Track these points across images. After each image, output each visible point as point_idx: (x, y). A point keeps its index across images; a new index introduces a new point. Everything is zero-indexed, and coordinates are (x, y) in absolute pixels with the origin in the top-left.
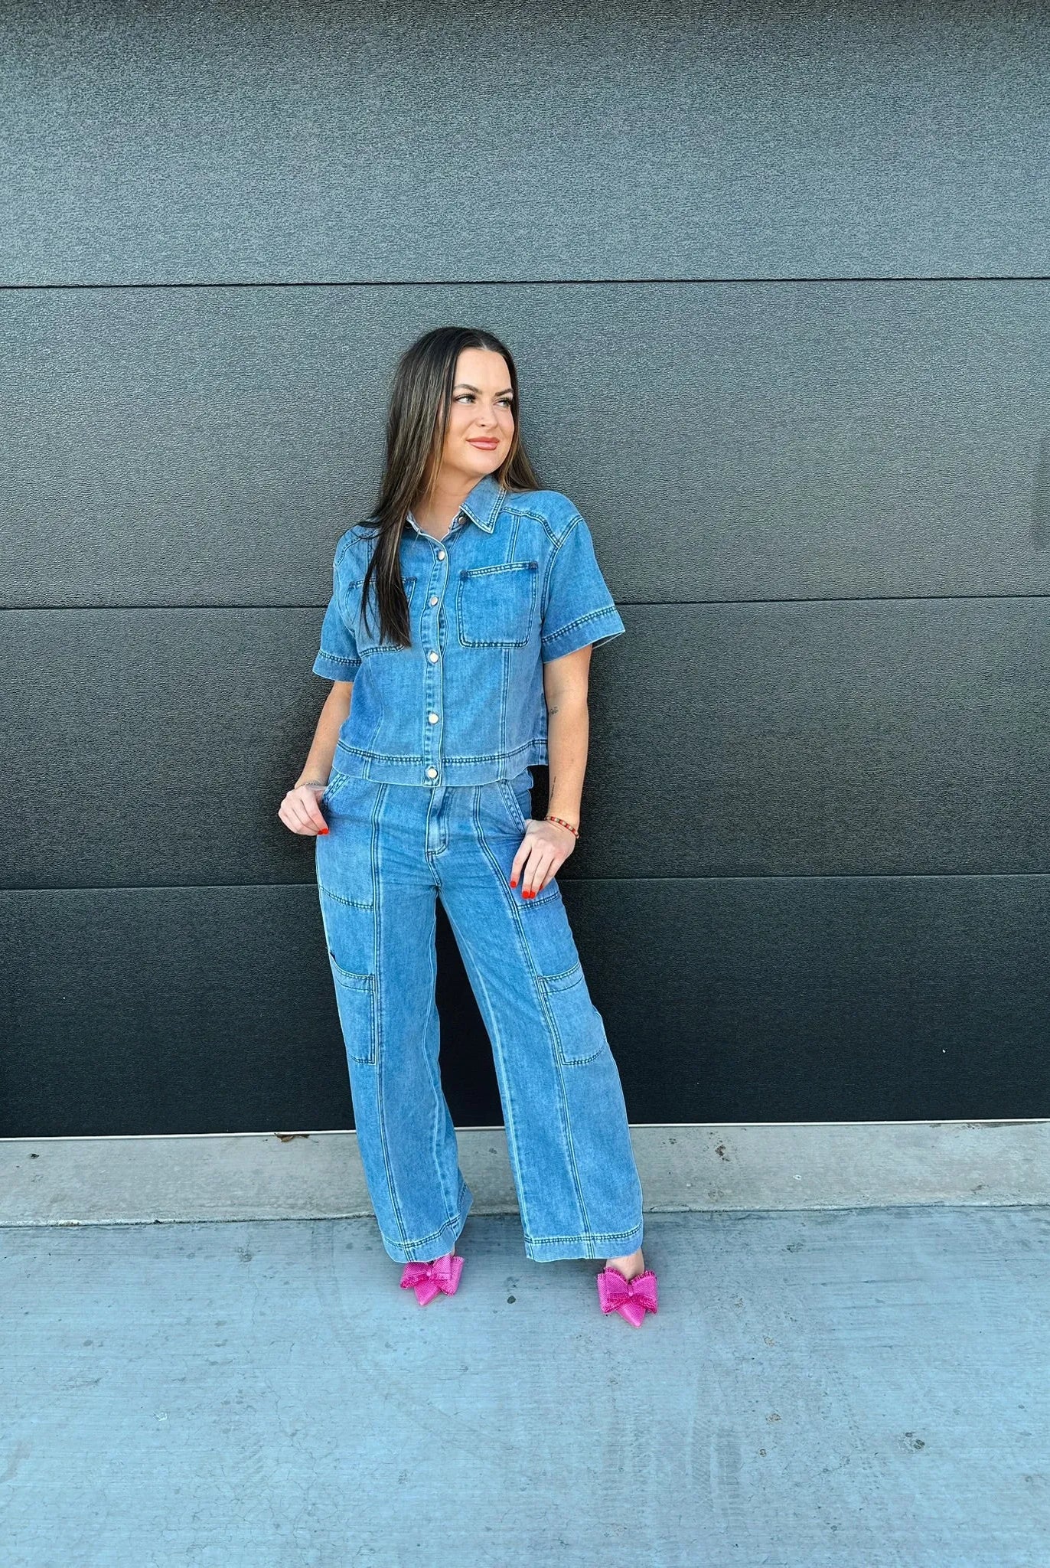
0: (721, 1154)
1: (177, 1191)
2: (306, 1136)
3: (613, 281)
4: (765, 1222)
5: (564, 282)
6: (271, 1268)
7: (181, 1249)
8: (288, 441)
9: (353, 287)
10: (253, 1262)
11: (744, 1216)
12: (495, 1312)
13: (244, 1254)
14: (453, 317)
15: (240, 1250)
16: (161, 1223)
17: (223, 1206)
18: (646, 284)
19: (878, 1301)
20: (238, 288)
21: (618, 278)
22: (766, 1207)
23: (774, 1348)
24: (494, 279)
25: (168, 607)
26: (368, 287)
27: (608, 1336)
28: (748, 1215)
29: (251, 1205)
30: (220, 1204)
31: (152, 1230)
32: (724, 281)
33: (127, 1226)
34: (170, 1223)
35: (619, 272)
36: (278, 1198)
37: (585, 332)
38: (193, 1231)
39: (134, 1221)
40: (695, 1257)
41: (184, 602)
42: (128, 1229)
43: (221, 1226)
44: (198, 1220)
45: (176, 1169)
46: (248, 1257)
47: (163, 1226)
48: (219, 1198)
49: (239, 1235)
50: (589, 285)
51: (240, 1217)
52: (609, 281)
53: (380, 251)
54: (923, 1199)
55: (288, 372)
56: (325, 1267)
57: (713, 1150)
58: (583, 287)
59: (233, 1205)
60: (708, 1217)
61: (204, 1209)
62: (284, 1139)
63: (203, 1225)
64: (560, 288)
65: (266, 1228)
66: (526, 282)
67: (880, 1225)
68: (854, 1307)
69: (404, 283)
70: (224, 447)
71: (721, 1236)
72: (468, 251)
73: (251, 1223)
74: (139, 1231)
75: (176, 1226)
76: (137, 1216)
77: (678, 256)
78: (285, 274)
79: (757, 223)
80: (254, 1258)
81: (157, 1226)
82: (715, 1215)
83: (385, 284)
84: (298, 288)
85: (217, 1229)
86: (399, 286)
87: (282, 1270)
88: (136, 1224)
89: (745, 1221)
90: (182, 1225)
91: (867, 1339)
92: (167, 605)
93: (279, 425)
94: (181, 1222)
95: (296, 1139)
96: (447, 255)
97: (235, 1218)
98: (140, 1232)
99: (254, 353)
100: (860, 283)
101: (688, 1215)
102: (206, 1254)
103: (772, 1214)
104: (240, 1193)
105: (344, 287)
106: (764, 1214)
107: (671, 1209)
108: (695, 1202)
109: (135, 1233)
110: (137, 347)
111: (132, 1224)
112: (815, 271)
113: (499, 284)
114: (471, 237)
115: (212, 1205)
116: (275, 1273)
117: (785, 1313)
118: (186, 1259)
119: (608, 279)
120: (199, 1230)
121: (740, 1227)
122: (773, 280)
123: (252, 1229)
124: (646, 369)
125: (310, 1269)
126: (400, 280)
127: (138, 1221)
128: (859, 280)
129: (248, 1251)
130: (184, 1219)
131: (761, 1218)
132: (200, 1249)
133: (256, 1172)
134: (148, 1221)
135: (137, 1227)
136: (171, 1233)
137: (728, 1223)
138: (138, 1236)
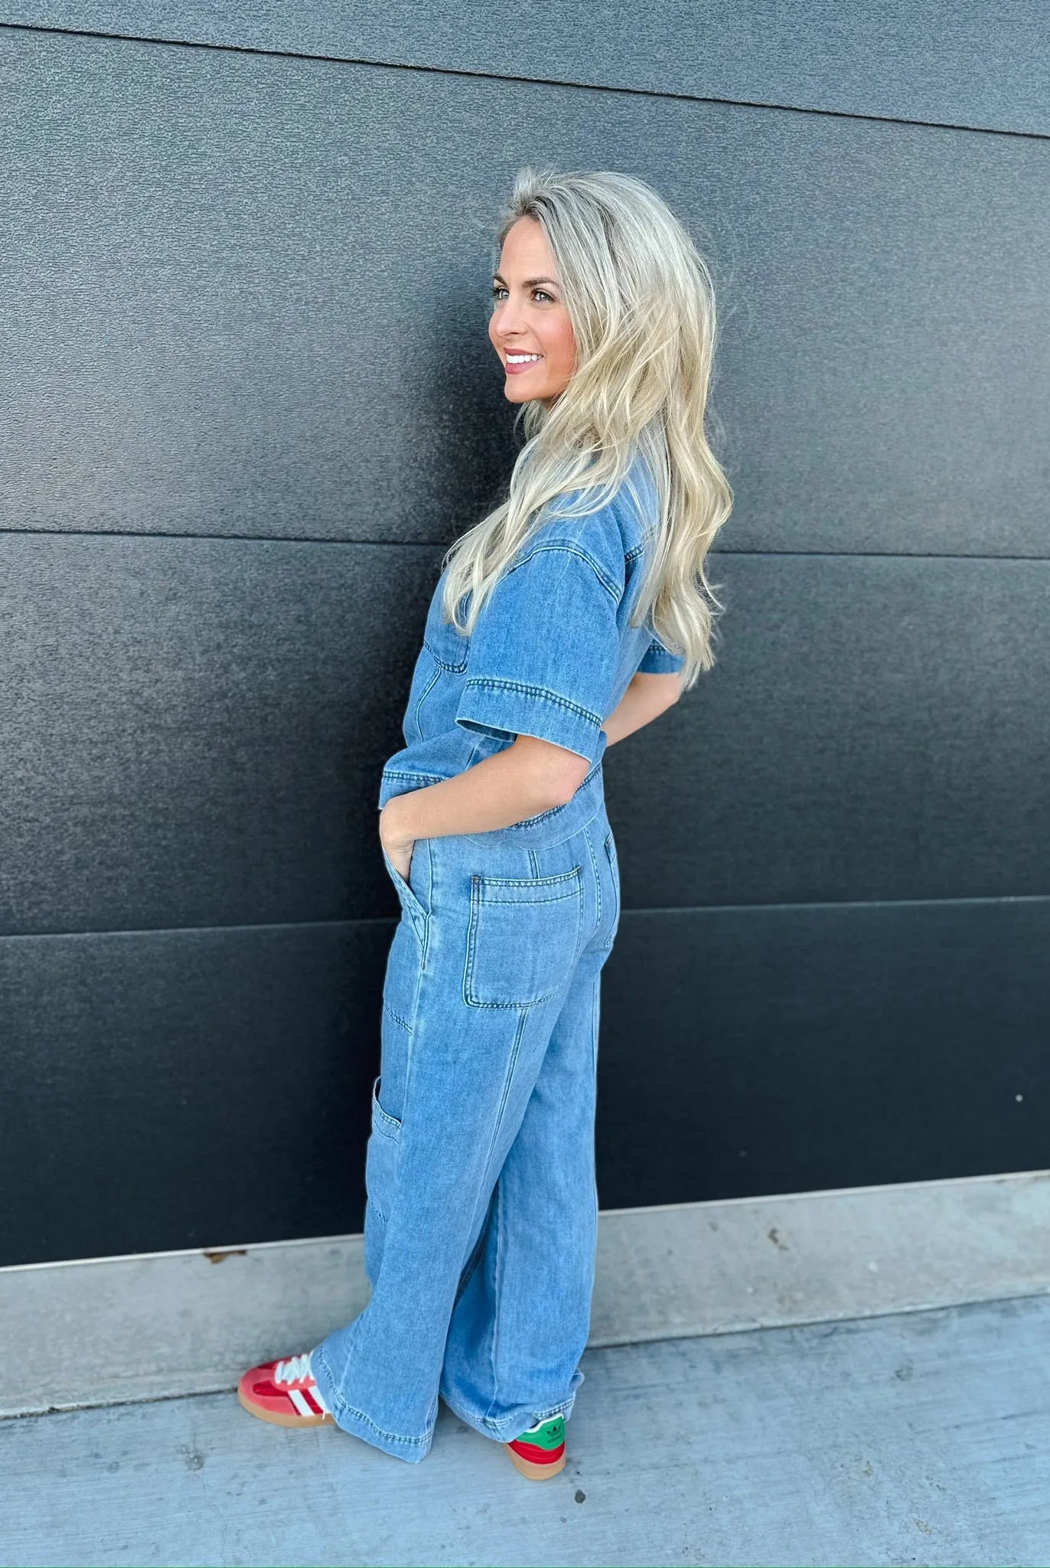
0: (776, 1241)
1: (75, 1355)
2: (243, 1252)
3: (725, 102)
4: (857, 1336)
5: (657, 95)
6: (235, 1476)
7: (97, 1456)
8: (251, 293)
9: (358, 67)
10: (206, 1469)
11: (828, 1331)
12: (564, 1520)
13: (192, 1456)
14: (501, 129)
15: (184, 1449)
16: (58, 1411)
17: (147, 1374)
18: (766, 111)
19: (1028, 1447)
20: (182, 49)
21: (732, 97)
22: (851, 1314)
23: (934, 1538)
24: (561, 79)
25: (60, 532)
26: (382, 71)
27: (721, 1543)
28: (833, 1328)
29: (188, 1370)
30: (141, 1372)
31: (46, 1425)
32: (866, 118)
33: (9, 1423)
34: (73, 1409)
35: (732, 87)
36: (221, 1354)
37: (681, 170)
38: (109, 1421)
39: (17, 1411)
40: (792, 1400)
41: (84, 527)
42: (10, 1427)
43: (150, 1409)
44: (112, 1401)
45: (68, 1317)
46: (199, 1460)
47: (64, 1416)
48: (139, 1362)
49: (177, 1421)
50: (692, 103)
51: (174, 1391)
52: (719, 101)
53: (401, 17)
54: (1023, 1286)
55: (256, 188)
56: (312, 1468)
57: (764, 1235)
58: (684, 105)
59: (159, 1371)
60: (786, 1335)
61: (119, 1382)
62: (215, 1258)
63: (122, 1410)
64: (653, 103)
65: (215, 1408)
66: (606, 89)
67: (989, 1330)
68: (1004, 1460)
69: (434, 70)
70: (154, 296)
71: (811, 1364)
72: (529, 32)
73: (191, 1400)
74: (28, 1430)
75: (82, 1415)
76: (20, 1402)
77: (811, 75)
78: (259, 35)
79: (915, 42)
80: (208, 1461)
81: (53, 1417)
82: (796, 1332)
83: (406, 67)
84: (275, 59)
85: (144, 1416)
86: (426, 73)
87: (251, 1479)
88: (23, 1416)
89: (835, 1338)
90: (91, 1412)
91: (1036, 1509)
92: (57, 528)
93: (238, 267)
94: (89, 1408)
95: (231, 1259)
96: (498, 34)
97: (166, 1393)
98: (30, 1431)
99: (204, 154)
100: (1031, 141)
101: (763, 1334)
102: (136, 1463)
103: (863, 1324)
104: (165, 1350)
105: (346, 65)
106: (852, 1325)
107: (739, 1327)
108: (765, 1314)
109: (23, 1433)
110: (18, 127)
111: (15, 1417)
112: (980, 118)
113: (569, 87)
114: (534, 12)
115: (129, 1373)
116: (243, 1485)
117: (928, 1478)
118: (106, 1474)
119: (717, 97)
120: (118, 1419)
121: (830, 1348)
122: (927, 124)
123: (195, 1411)
124: (758, 232)
125: (291, 1472)
126: (429, 65)
127: (24, 1410)
128: (1031, 136)
129: (196, 1450)
130: (92, 1402)
131: (849, 1331)
132: (125, 1453)
133: (184, 1314)
134: (40, 1410)
135: (24, 1422)
136: (77, 1428)
137: (815, 1342)
138: (27, 1438)
